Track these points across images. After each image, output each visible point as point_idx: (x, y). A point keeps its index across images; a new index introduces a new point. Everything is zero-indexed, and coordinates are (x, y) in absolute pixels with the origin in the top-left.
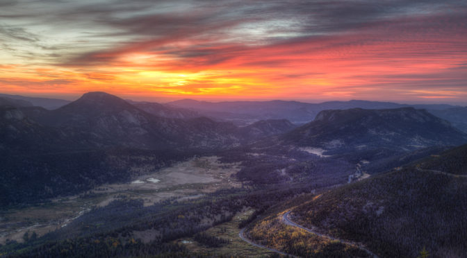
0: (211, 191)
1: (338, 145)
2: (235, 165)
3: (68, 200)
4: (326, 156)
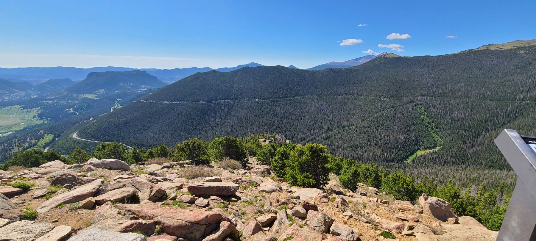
2: (35, 110)
4: (97, 99)
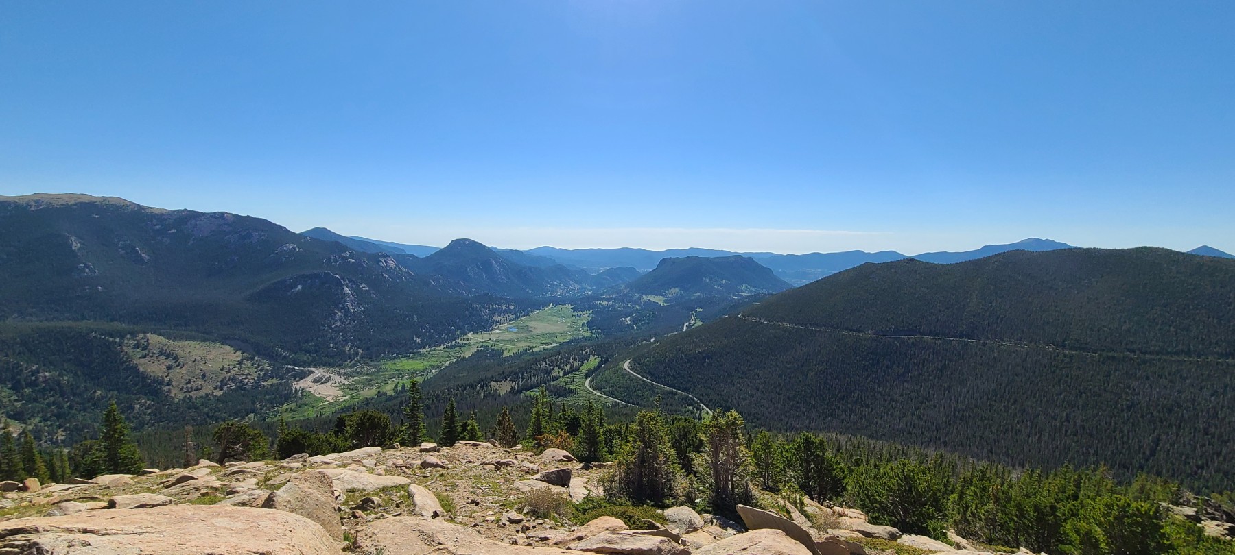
0: (564, 341)
1: (676, 293)
2: (586, 314)
3: (435, 350)
4: (666, 304)
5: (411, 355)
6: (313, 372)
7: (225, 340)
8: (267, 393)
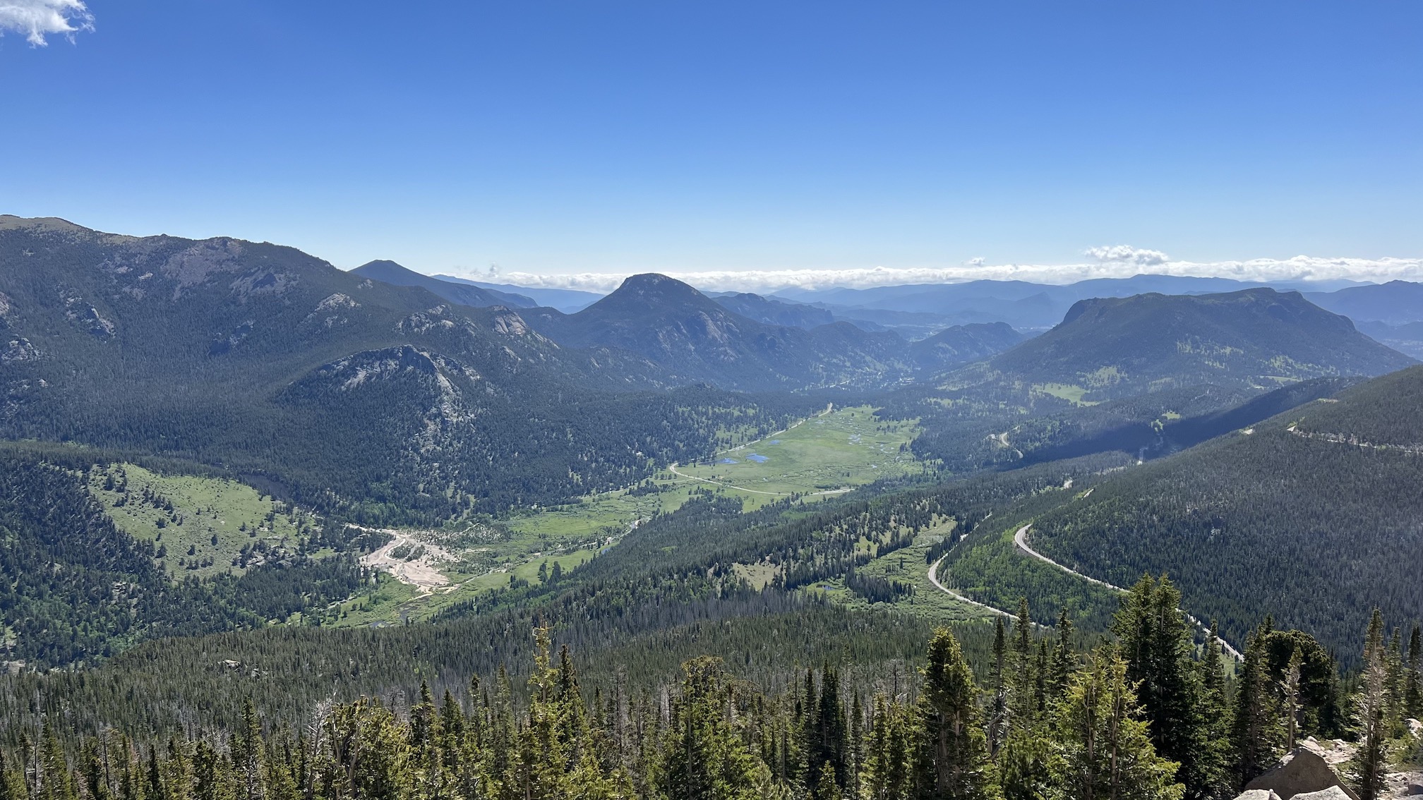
0: (866, 482)
2: (907, 425)
3: (608, 498)
4: (1088, 404)
5: (566, 506)
6: (391, 537)
7: (243, 476)
8: (318, 576)
